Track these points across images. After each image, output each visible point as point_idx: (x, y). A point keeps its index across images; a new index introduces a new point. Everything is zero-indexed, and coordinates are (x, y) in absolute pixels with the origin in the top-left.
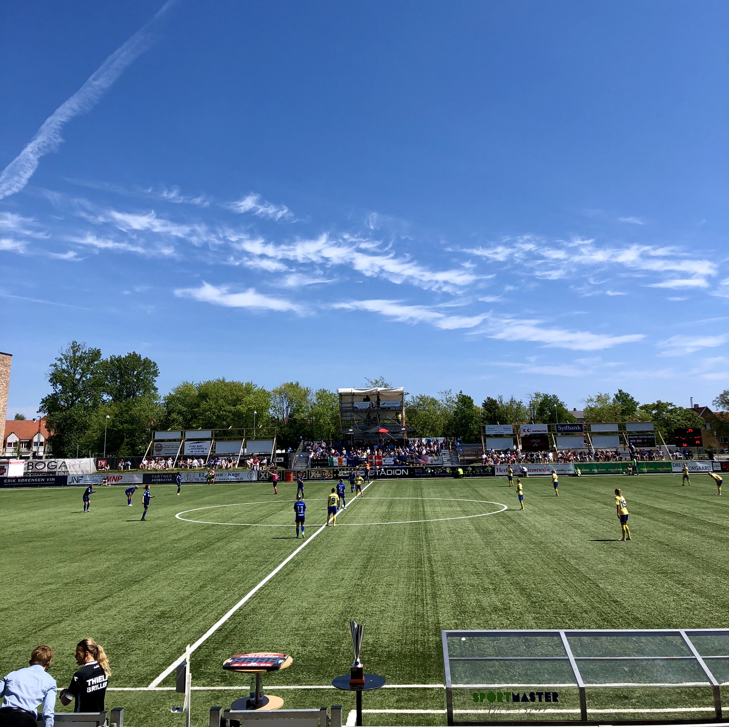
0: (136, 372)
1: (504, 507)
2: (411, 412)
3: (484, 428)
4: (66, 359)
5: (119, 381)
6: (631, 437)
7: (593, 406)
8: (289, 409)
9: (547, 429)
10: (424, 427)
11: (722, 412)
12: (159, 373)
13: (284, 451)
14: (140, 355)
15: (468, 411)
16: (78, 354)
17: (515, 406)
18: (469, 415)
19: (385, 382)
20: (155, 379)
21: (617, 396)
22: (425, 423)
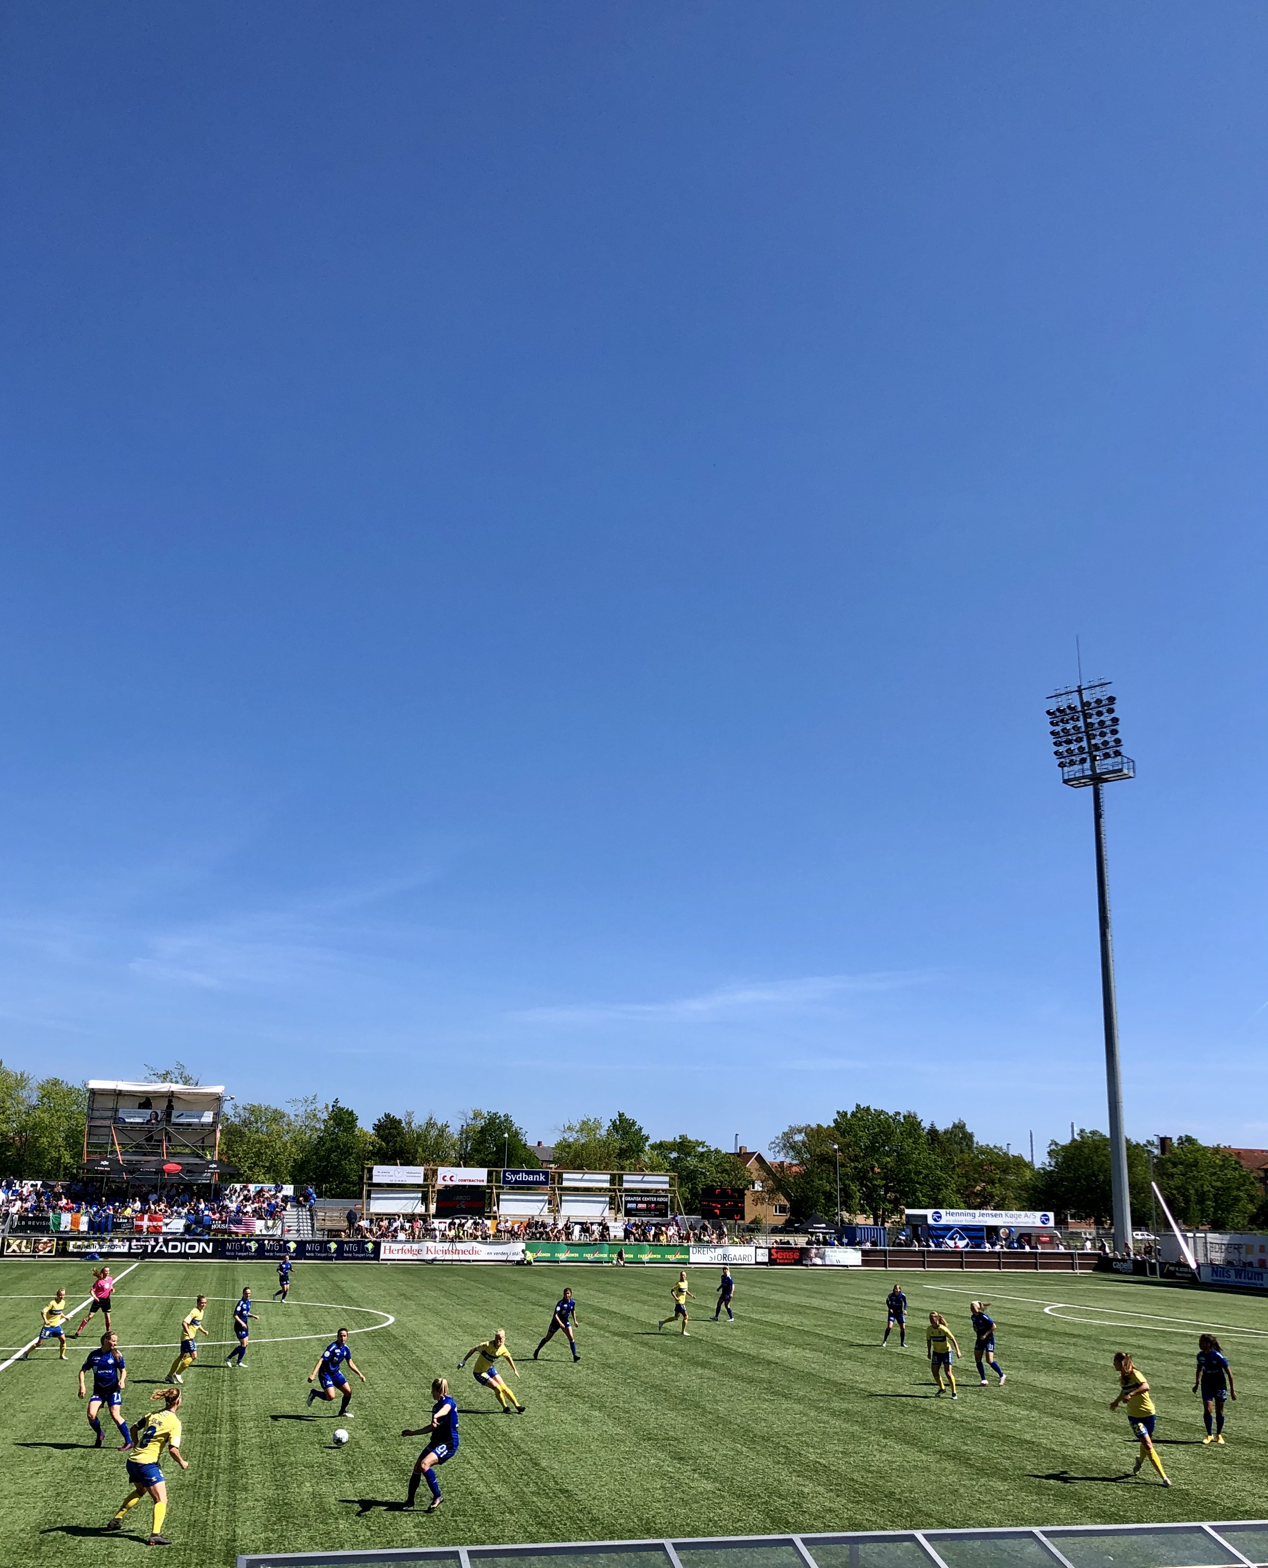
1: (388, 1319)
2: (234, 1134)
3: (370, 1170)
6: (629, 1199)
7: (571, 1140)
9: (485, 1179)
10: (255, 1163)
11: (782, 1163)
15: (343, 1137)
17: (434, 1133)
18: (345, 1145)
19: (187, 1073)
21: (614, 1123)
22: (258, 1154)
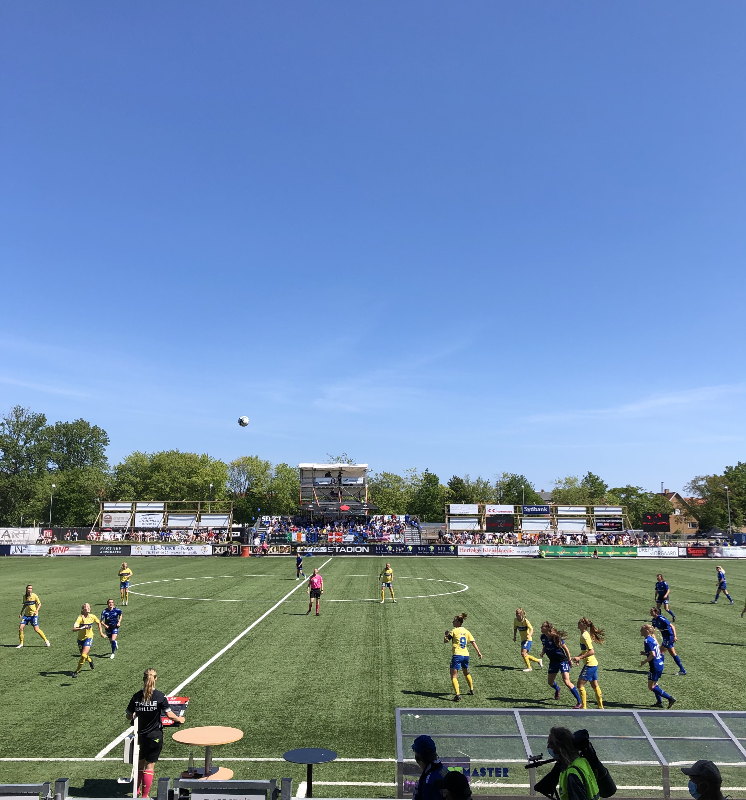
0: (83, 441)
1: (465, 587)
2: (375, 489)
3: (448, 507)
4: (8, 424)
5: (65, 448)
6: (598, 521)
7: (561, 488)
8: (247, 483)
9: (513, 511)
10: (387, 504)
11: (692, 498)
12: (109, 441)
13: (240, 526)
14: (89, 423)
15: (432, 490)
16: (22, 419)
17: (482, 486)
18: (433, 493)
19: (348, 458)
20: (105, 447)
21: (586, 478)
22: (388, 500)
